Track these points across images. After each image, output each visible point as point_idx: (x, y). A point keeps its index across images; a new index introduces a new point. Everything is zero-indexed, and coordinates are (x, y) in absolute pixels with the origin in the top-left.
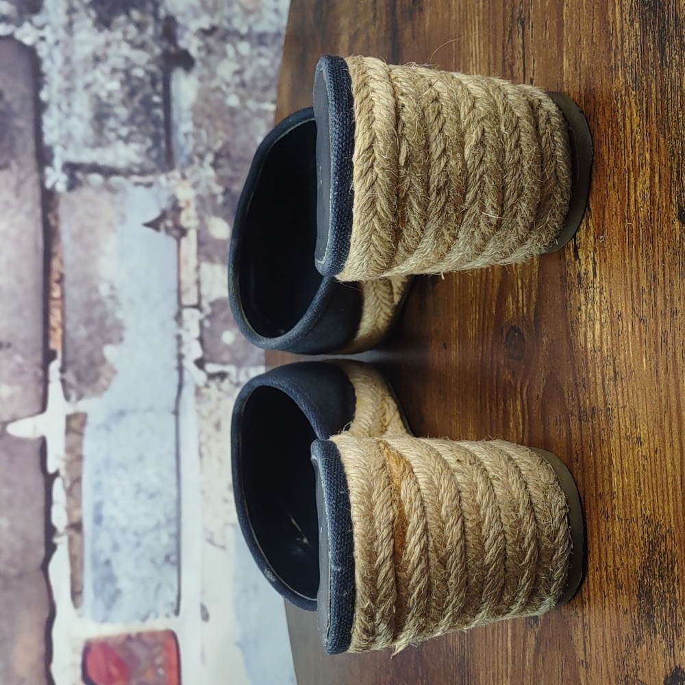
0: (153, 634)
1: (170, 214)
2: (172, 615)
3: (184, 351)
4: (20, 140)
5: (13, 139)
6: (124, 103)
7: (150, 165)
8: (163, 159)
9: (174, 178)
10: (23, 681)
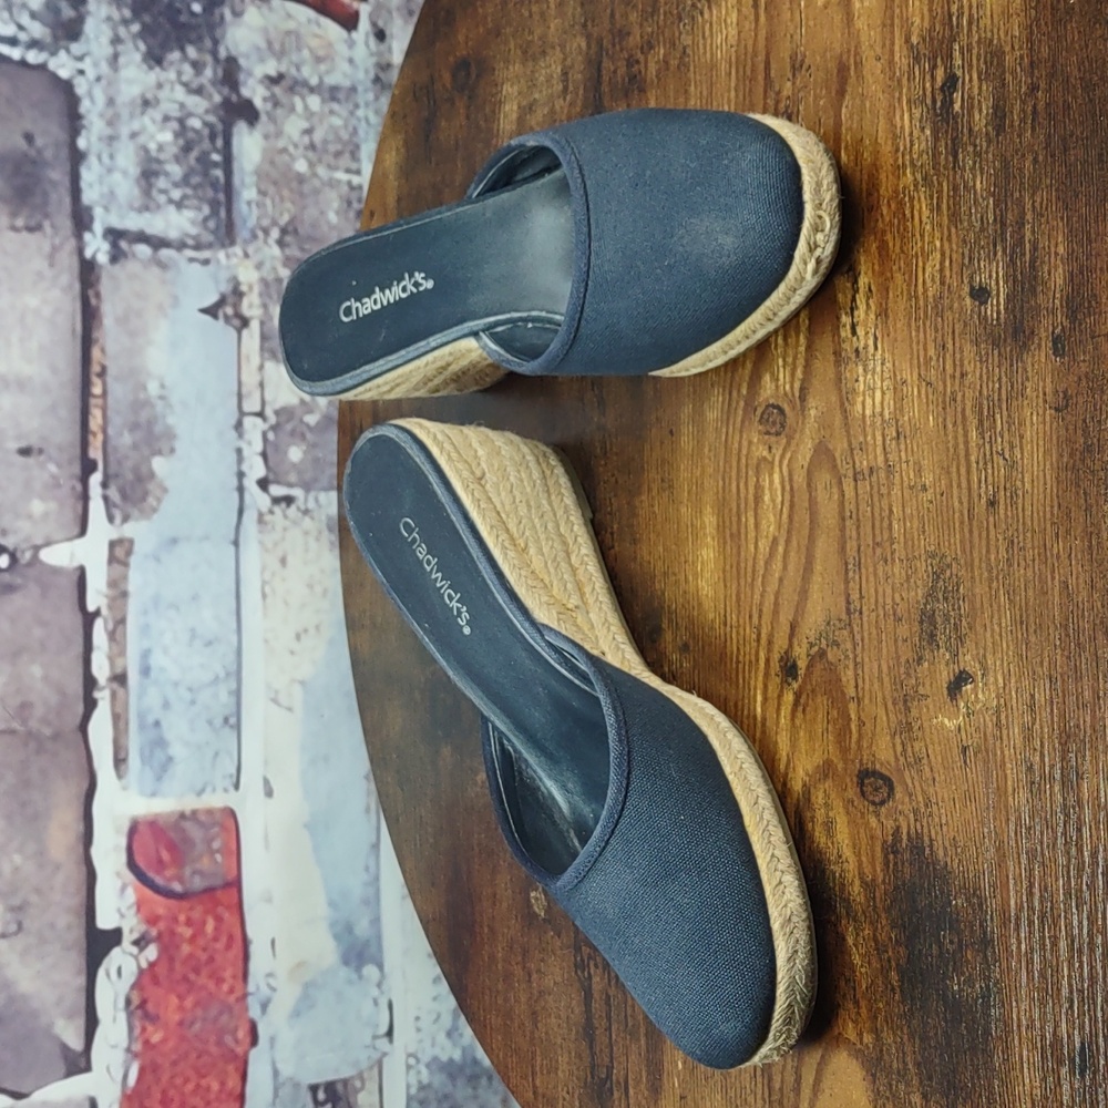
0: (210, 812)
1: (230, 300)
2: (232, 789)
3: (245, 468)
4: (54, 197)
5: (45, 194)
6: (177, 159)
7: (207, 237)
8: (223, 230)
9: (236, 255)
10: (58, 867)
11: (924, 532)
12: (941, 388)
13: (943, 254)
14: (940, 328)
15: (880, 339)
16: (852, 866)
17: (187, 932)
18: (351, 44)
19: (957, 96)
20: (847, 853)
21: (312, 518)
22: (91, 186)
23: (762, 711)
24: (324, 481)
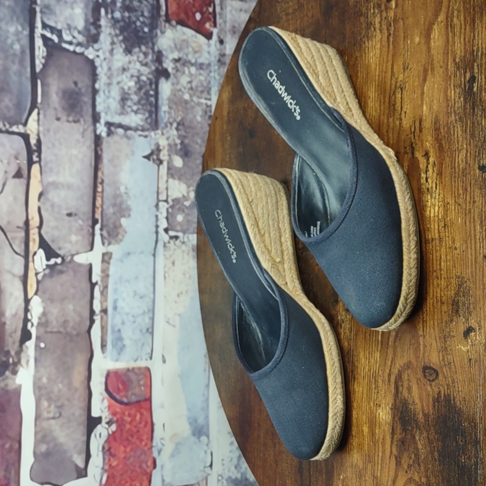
0: (140, 369)
1: (156, 152)
2: (149, 359)
3: (159, 223)
4: (85, 108)
5: (82, 107)
6: (136, 93)
7: (147, 126)
8: (153, 124)
9: (158, 134)
10: (76, 390)
11: (455, 267)
12: (464, 207)
13: (467, 151)
14: (465, 181)
15: (438, 185)
16: (419, 406)
17: (128, 419)
18: (209, 45)
19: (475, 85)
20: (417, 401)
21: (186, 245)
22: (100, 104)
23: (381, 338)
24: (191, 230)
